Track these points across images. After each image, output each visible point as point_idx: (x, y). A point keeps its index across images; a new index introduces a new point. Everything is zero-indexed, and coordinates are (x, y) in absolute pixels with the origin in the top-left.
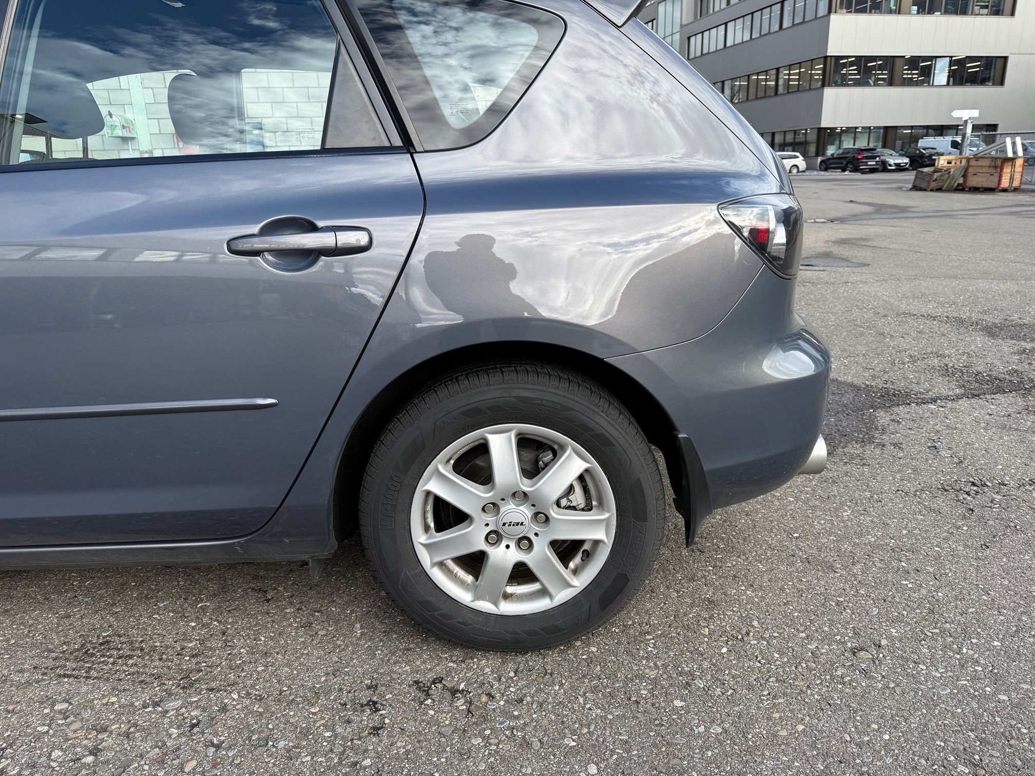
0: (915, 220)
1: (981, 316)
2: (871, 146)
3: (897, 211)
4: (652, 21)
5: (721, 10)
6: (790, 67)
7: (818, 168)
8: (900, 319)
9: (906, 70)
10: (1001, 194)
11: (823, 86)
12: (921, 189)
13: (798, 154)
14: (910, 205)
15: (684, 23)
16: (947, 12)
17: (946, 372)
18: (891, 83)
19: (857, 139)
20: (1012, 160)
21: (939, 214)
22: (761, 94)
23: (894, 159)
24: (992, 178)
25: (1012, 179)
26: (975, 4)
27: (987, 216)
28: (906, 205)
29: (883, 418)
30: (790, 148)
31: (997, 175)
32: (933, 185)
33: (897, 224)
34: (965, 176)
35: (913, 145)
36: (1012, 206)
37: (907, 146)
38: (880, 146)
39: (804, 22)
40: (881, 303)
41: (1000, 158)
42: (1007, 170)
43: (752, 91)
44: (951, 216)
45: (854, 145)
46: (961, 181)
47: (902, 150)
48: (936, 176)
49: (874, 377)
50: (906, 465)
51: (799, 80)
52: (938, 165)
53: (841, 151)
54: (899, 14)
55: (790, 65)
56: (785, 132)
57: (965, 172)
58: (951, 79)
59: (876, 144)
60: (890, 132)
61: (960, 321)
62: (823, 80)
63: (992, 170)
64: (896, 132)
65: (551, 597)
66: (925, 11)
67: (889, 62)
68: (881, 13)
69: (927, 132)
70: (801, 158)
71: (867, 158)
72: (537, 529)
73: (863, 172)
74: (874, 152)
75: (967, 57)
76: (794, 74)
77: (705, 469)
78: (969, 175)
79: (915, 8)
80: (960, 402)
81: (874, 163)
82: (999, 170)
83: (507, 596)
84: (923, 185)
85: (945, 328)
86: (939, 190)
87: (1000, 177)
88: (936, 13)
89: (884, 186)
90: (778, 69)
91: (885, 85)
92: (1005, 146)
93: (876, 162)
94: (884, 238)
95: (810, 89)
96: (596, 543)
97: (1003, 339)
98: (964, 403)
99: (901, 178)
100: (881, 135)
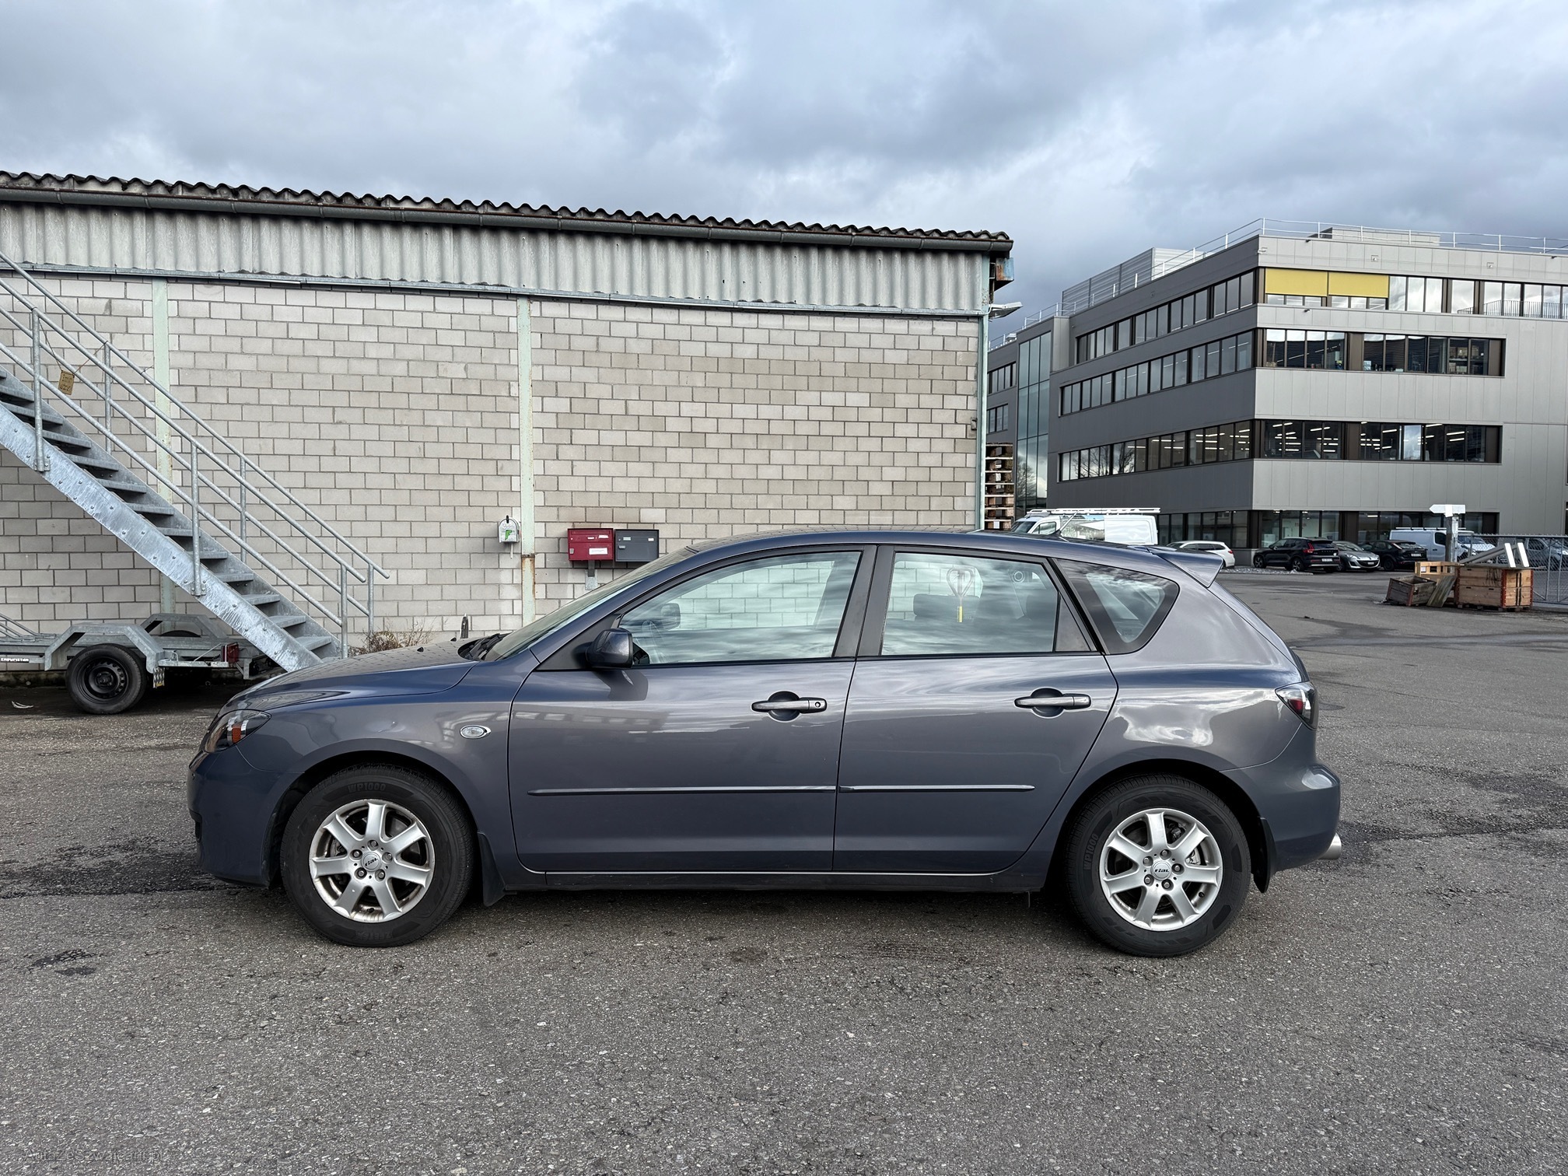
0: (1394, 649)
1: (1466, 768)
2: (1324, 537)
3: (1369, 634)
4: (1011, 364)
5: (1105, 356)
6: (1204, 430)
7: (1252, 564)
8: (1384, 768)
9: (1363, 437)
10: (1506, 614)
11: (1252, 456)
12: (1398, 604)
13: (1223, 544)
14: (1385, 627)
15: (1056, 368)
16: (1411, 369)
17: (1431, 815)
18: (1344, 455)
19: (1304, 528)
20: (1516, 572)
21: (1424, 642)
22: (1165, 462)
23: (1358, 557)
24: (1491, 593)
25: (1519, 596)
26: (1449, 359)
27: (1487, 647)
28: (1381, 626)
29: (1376, 847)
30: (1211, 536)
31: (1499, 590)
32: (1415, 599)
33: (1370, 653)
34: (1455, 588)
35: (1382, 537)
36: (1520, 633)
37: (1374, 537)
38: (1337, 537)
39: (1220, 375)
40: (1362, 751)
41: (1500, 569)
42: (1511, 584)
43: (1153, 457)
44: (1440, 645)
45: (1300, 536)
46: (1451, 595)
47: (1368, 543)
48: (1416, 587)
49: (1364, 817)
50: (1399, 878)
51: (1218, 445)
52: (1418, 573)
53: (1283, 543)
54: (1347, 369)
55: (1204, 429)
56: (1202, 514)
57: (1455, 584)
58: (1427, 452)
59: (1330, 534)
60: (1349, 519)
61: (1446, 772)
62: (1252, 446)
63: (1491, 584)
64: (1358, 517)
65: (1182, 920)
66: (1382, 367)
67: (1340, 428)
68: (1322, 367)
69: (1401, 518)
70: (1228, 549)
71: (1320, 553)
72: (1175, 875)
73: (1317, 571)
74: (1329, 545)
75: (1445, 425)
76: (1212, 438)
77: (1275, 840)
78: (1461, 587)
79: (1369, 363)
80: (1443, 839)
81: (1331, 560)
82: (1500, 583)
83: (1154, 921)
84: (1401, 599)
85: (1430, 778)
86: (1423, 605)
87: (1503, 593)
88: (1397, 370)
89: (1348, 596)
90: (1188, 433)
91: (1336, 456)
92: (1505, 553)
93: (1333, 558)
94: (1357, 673)
95: (1234, 459)
96: (1209, 886)
97: (1487, 789)
98: (1447, 840)
99: (1370, 583)
100: (1337, 520)
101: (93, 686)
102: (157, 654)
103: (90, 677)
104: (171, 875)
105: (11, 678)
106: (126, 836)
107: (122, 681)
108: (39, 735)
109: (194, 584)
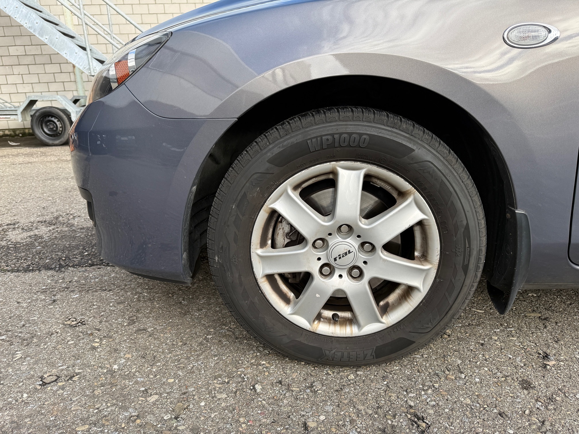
101: (46, 130)
102: (77, 112)
103: (44, 125)
104: (84, 249)
105: (12, 133)
106: (52, 213)
107: (60, 127)
108: (17, 155)
109: (90, 69)
